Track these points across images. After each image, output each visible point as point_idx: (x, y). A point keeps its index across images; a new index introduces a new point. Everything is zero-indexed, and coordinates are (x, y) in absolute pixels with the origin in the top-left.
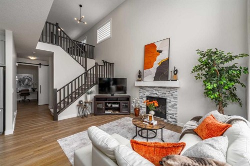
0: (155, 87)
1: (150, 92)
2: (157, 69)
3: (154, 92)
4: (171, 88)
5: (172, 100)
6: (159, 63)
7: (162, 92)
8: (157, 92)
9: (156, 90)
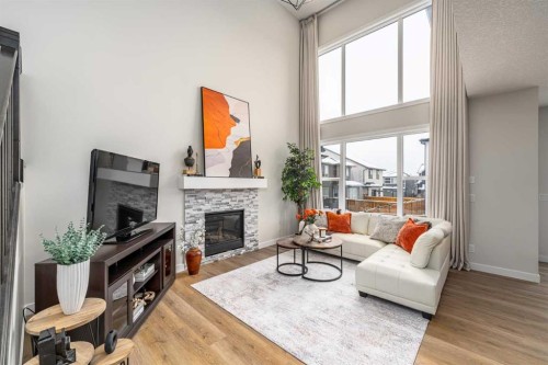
0: (224, 190)
1: (214, 201)
2: (235, 152)
3: (224, 201)
4: (250, 190)
5: (253, 210)
6: (236, 142)
7: (238, 198)
8: (229, 200)
9: (227, 197)
